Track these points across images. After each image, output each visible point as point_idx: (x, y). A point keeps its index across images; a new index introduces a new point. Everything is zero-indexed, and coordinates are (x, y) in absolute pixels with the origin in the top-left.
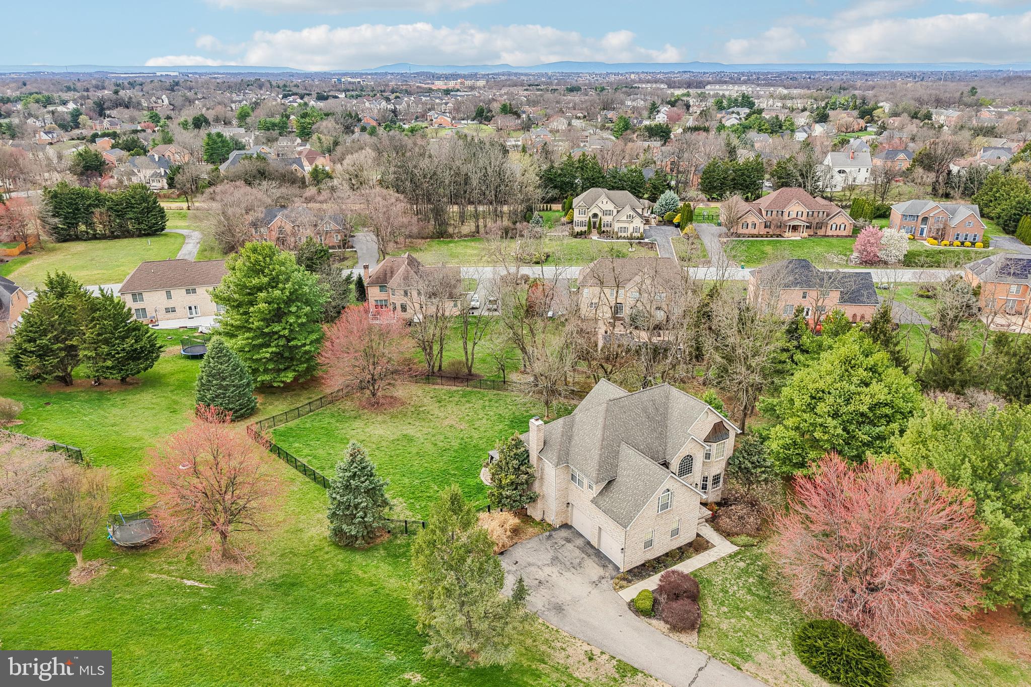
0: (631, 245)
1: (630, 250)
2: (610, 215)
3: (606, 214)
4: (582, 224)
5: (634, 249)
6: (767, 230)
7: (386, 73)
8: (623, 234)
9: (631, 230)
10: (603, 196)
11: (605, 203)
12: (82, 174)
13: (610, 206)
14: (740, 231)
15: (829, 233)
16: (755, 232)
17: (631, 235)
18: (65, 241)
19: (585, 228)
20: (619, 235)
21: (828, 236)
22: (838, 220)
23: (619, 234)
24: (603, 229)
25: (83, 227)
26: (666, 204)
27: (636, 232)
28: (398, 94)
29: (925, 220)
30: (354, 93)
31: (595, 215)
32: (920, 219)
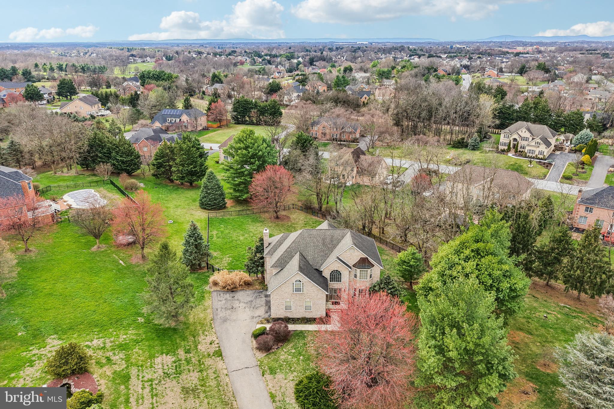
0: (531, 163)
1: (530, 166)
2: (526, 140)
3: (524, 140)
4: (505, 144)
5: (532, 166)
7: (490, 42)
8: (530, 155)
9: (537, 153)
10: (523, 127)
11: (524, 132)
12: (268, 93)
13: (527, 135)
17: (537, 156)
18: (239, 124)
19: (506, 148)
20: (528, 155)
24: (519, 149)
25: (247, 119)
27: (541, 154)
28: (480, 55)
30: (452, 55)
31: (515, 140)
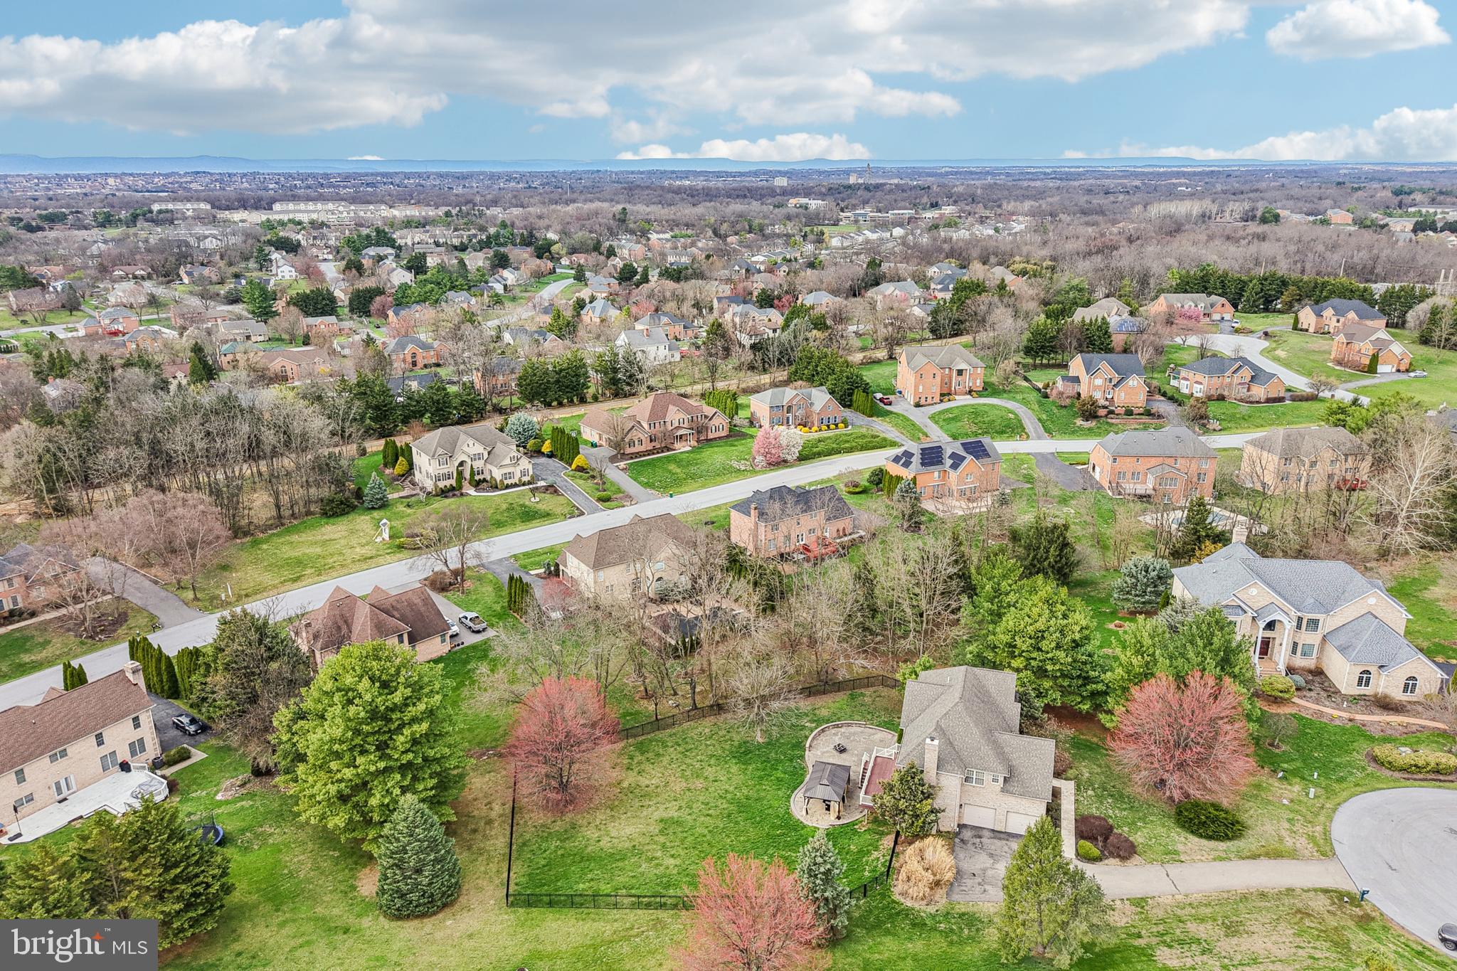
0: (533, 494)
2: (480, 459)
3: (475, 459)
4: (444, 477)
5: (537, 499)
6: (653, 444)
10: (462, 437)
13: (479, 449)
14: (628, 451)
15: (711, 436)
16: (642, 448)
17: (520, 480)
19: (453, 482)
21: (711, 440)
22: (716, 421)
23: (506, 482)
24: (477, 478)
26: (524, 430)
27: (525, 476)
29: (789, 409)
31: (463, 463)
32: (785, 408)
